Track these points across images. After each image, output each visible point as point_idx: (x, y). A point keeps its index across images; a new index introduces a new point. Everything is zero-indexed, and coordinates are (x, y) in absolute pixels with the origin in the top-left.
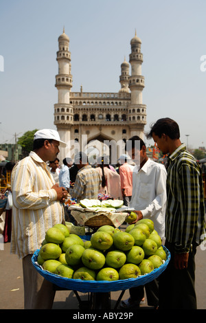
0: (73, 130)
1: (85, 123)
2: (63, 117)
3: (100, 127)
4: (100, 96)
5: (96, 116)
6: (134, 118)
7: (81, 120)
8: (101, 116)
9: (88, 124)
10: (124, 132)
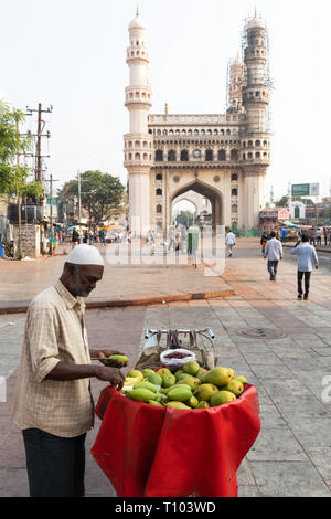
0: (154, 176)
1: (172, 164)
2: (138, 156)
3: (196, 170)
4: (196, 120)
5: (190, 153)
6: (250, 155)
7: (166, 159)
8: (197, 153)
9: (177, 165)
10: (234, 177)
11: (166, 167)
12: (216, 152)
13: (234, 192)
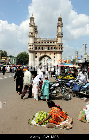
0: (35, 53)
1: (39, 50)
2: (31, 48)
3: (45, 52)
4: (46, 40)
5: (44, 48)
6: (58, 48)
7: (38, 49)
8: (45, 48)
9: (41, 51)
10: (55, 54)
11: (38, 51)
12: (50, 48)
13: (54, 57)
